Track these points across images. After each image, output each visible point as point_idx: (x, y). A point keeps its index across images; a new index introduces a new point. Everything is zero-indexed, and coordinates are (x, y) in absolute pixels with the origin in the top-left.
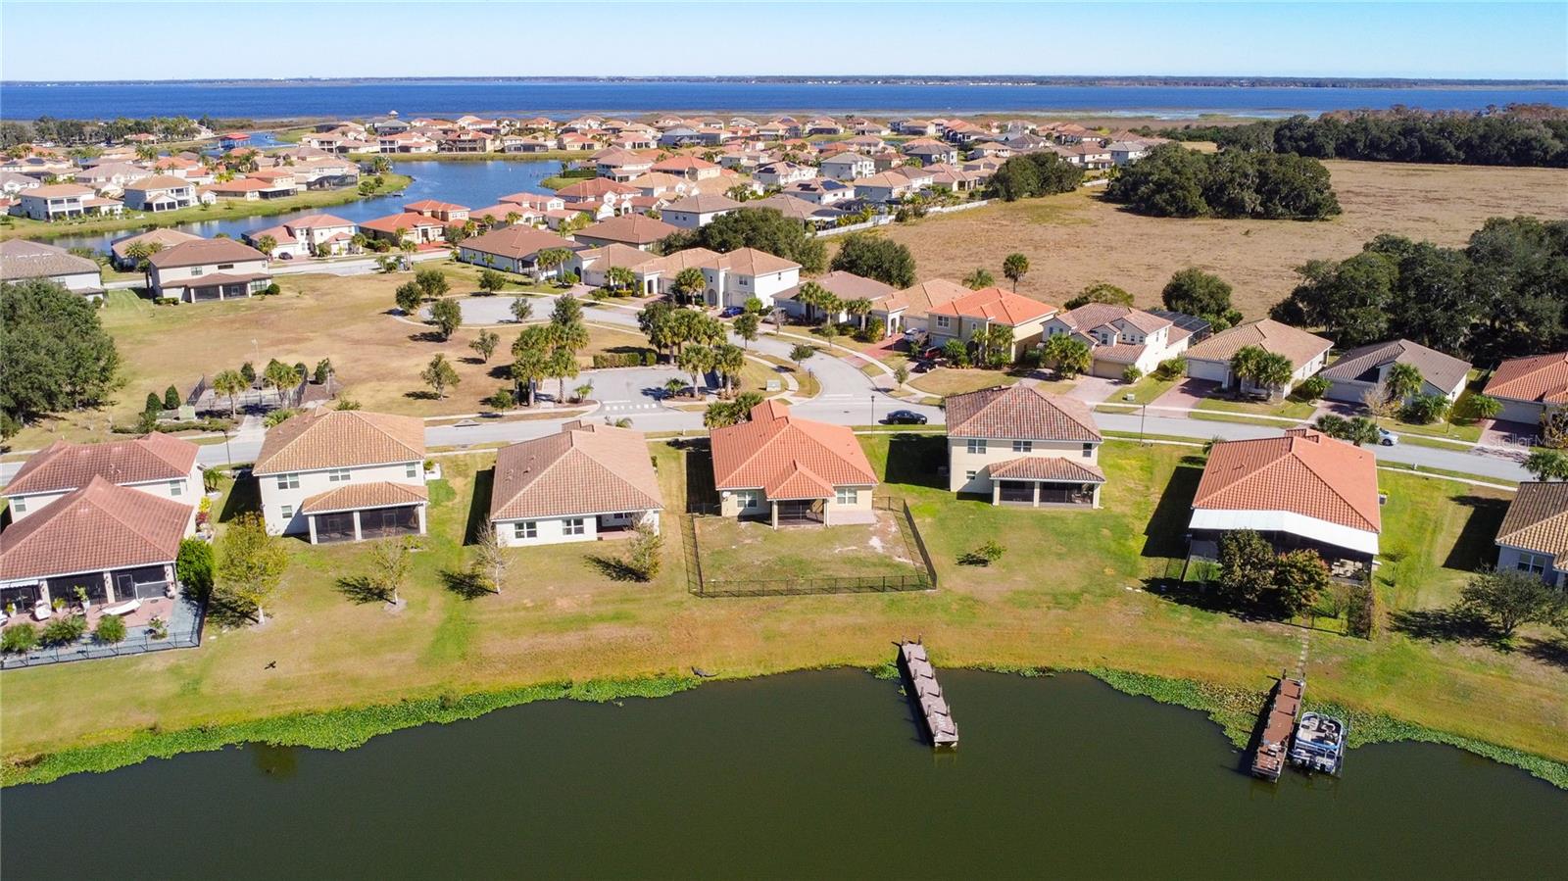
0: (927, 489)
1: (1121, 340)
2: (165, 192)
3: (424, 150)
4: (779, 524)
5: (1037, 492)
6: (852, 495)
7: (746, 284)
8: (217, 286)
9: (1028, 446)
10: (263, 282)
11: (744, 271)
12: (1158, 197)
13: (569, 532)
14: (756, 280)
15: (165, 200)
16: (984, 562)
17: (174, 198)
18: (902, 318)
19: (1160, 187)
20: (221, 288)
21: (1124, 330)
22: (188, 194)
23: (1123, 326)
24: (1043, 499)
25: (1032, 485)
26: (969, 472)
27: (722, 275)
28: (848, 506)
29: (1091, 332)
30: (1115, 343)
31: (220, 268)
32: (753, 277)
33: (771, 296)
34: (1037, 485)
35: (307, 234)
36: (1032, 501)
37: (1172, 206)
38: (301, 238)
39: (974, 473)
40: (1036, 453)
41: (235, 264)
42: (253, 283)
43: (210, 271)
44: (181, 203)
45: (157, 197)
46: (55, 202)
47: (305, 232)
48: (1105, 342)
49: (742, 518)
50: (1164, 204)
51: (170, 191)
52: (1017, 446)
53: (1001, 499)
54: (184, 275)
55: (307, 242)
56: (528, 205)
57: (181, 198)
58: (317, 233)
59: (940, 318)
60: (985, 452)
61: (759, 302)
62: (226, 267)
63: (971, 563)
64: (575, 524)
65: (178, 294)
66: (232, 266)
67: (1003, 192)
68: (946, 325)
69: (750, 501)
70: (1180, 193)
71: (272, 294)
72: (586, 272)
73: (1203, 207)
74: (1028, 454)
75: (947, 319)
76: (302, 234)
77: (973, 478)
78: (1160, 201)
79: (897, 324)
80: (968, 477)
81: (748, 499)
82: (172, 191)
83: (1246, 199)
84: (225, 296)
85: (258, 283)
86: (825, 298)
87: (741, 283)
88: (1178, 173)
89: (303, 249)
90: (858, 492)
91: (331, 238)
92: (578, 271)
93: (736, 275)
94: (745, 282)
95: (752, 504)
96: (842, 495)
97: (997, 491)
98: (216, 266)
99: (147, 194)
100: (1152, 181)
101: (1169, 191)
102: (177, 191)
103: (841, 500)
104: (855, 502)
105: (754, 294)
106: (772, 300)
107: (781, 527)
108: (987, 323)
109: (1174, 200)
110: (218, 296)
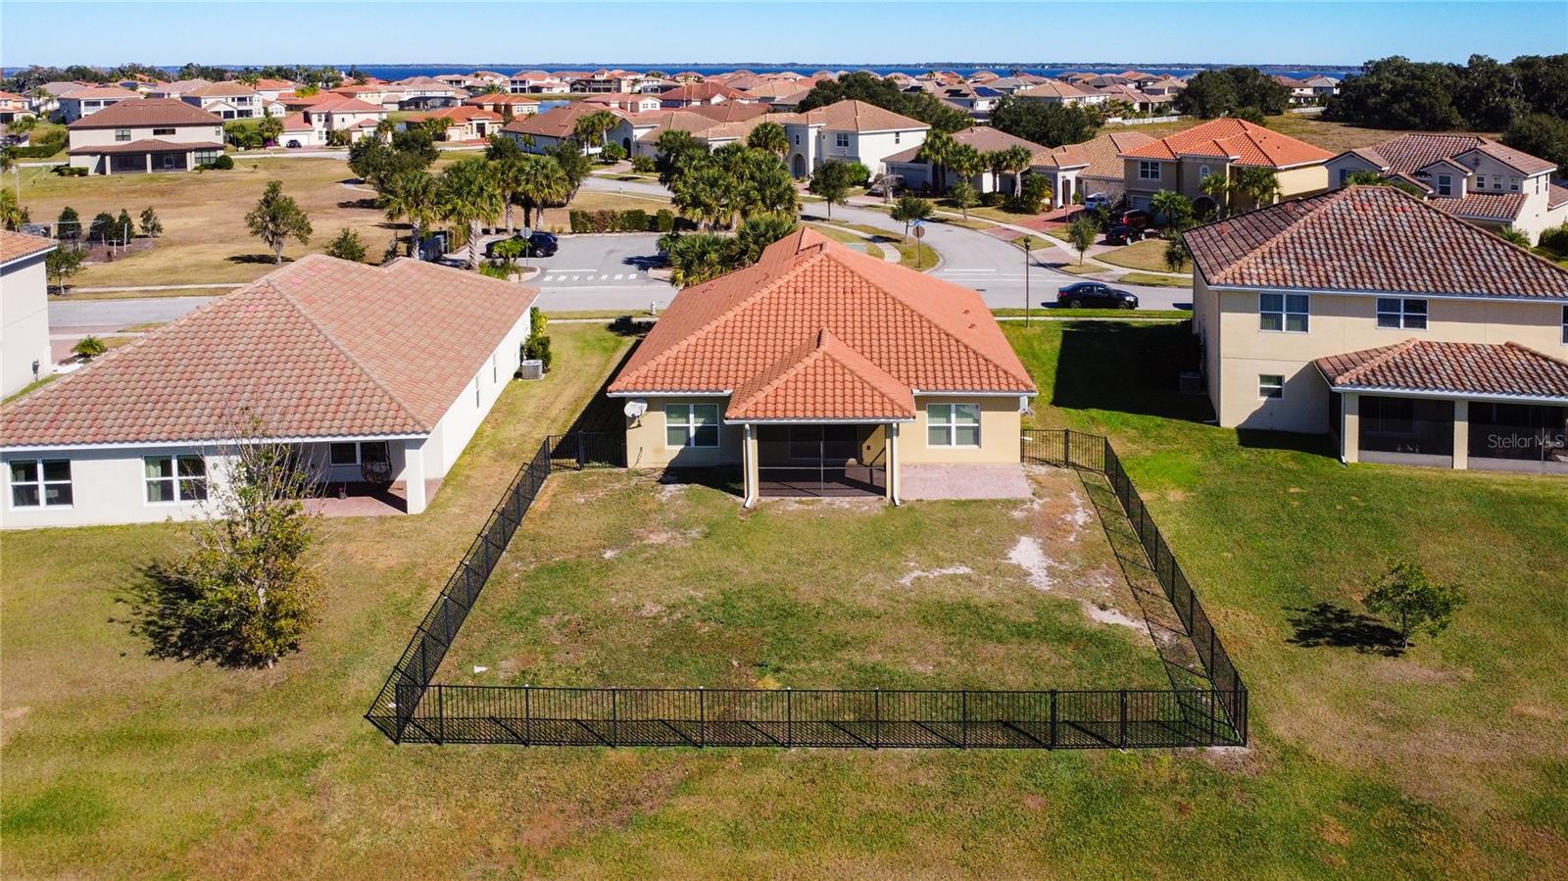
0: (1159, 420)
1: (1474, 187)
2: (224, 100)
3: (556, 91)
4: (762, 492)
5: (1461, 430)
6: (969, 423)
7: (846, 144)
8: (143, 154)
9: (1416, 314)
10: (212, 154)
11: (845, 126)
12: (1396, 106)
13: (166, 493)
14: (860, 137)
15: (222, 108)
16: (1391, 642)
17: (235, 107)
18: (1079, 181)
19: (1396, 95)
20: (149, 157)
21: (1480, 170)
22: (251, 104)
23: (1477, 162)
24: (1476, 449)
25: (1444, 410)
26: (1265, 379)
27: (812, 134)
28: (957, 452)
29: (1417, 174)
30: (1464, 194)
31: (156, 133)
32: (856, 134)
33: (882, 160)
34: (1462, 410)
35: (327, 120)
36: (1450, 452)
37: (1416, 116)
38: (318, 125)
39: (1279, 380)
40: (1438, 332)
41: (178, 130)
42: (199, 154)
43: (141, 136)
44: (241, 113)
45: (213, 105)
46: (88, 104)
47: (323, 118)
48: (1445, 192)
49: (675, 473)
50: (1405, 115)
51: (230, 100)
52: (1388, 314)
53: (1361, 447)
54: (107, 139)
55: (325, 130)
56: (617, 105)
57: (241, 108)
58: (337, 119)
59: (1145, 164)
60: (1305, 328)
61: (864, 170)
62: (164, 132)
63: (1341, 639)
64: (182, 471)
65: (90, 163)
66: (173, 132)
67: (1196, 108)
68: (1155, 175)
69: (698, 430)
70: (1425, 100)
71: (219, 168)
72: (638, 144)
73: (1457, 118)
74: (1417, 335)
75: (1155, 164)
76: (320, 120)
77: (1276, 394)
78: (1400, 111)
79: (1073, 191)
80: (1263, 391)
81: (694, 423)
82: (233, 100)
83: (1513, 106)
84: (153, 168)
85: (205, 154)
86: (960, 153)
87: (839, 143)
88: (1419, 78)
89: (320, 138)
90: (985, 415)
91: (353, 126)
92: (627, 143)
93: (833, 132)
94: (845, 140)
95: (705, 436)
96: (941, 423)
97: (1351, 423)
98: (151, 130)
99: (203, 101)
100: (1384, 91)
101: (1410, 99)
102: (240, 99)
103: (940, 435)
104: (977, 440)
105: (858, 159)
106: (884, 164)
107: (763, 499)
108: (1228, 165)
109: (1416, 108)
110: (144, 168)
